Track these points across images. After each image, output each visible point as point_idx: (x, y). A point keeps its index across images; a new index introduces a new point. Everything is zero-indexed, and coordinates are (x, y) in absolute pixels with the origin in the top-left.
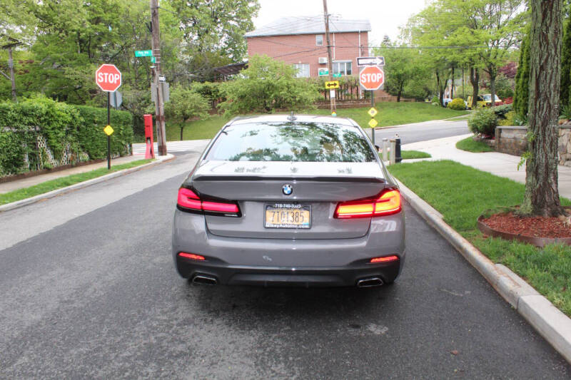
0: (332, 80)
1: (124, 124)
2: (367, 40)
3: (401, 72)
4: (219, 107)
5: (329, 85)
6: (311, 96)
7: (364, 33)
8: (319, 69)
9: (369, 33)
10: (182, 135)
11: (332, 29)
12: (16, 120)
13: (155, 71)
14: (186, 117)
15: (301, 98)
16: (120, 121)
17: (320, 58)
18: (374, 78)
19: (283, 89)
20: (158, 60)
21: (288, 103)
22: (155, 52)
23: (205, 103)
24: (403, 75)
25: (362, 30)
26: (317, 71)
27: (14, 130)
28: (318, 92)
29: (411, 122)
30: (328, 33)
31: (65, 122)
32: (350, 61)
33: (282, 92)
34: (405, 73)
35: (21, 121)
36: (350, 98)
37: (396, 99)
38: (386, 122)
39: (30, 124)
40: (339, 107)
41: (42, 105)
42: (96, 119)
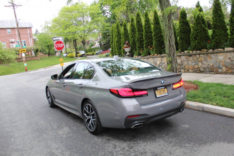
0: (22, 49)
2: (31, 31)
3: (49, 44)
5: (21, 51)
6: (13, 57)
7: (30, 28)
8: (11, 44)
9: (32, 28)
11: (19, 26)
15: (9, 58)
17: (10, 39)
18: (60, 46)
24: (50, 45)
25: (29, 27)
26: (10, 45)
28: (16, 55)
29: (57, 64)
30: (18, 28)
32: (25, 40)
34: (51, 44)
36: (28, 56)
37: (48, 55)
38: (47, 65)
40: (27, 61)
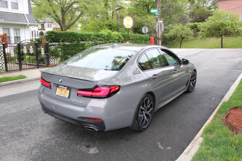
1: (145, 41)
4: (198, 34)
10: (181, 46)
12: (94, 39)
13: (158, 18)
14: (183, 38)
16: (143, 39)
19: (229, 26)
20: (159, 14)
21: (231, 32)
22: (158, 10)
23: (191, 32)
27: (93, 42)
31: (116, 40)
33: (228, 28)
35: (96, 39)
39: (100, 40)
41: (106, 33)
42: (131, 39)
